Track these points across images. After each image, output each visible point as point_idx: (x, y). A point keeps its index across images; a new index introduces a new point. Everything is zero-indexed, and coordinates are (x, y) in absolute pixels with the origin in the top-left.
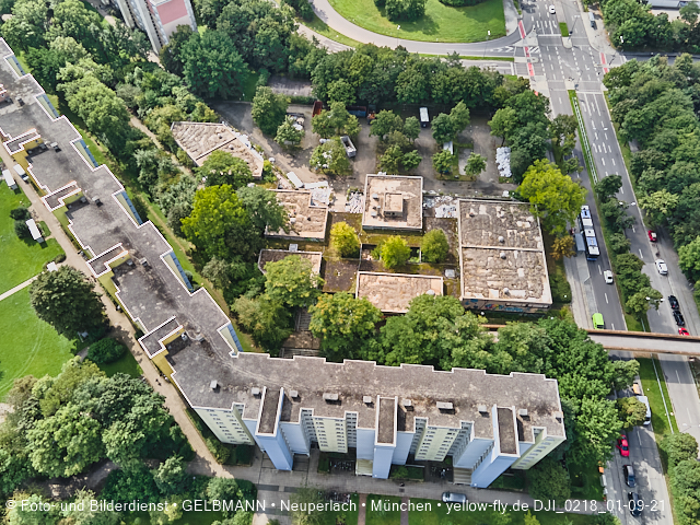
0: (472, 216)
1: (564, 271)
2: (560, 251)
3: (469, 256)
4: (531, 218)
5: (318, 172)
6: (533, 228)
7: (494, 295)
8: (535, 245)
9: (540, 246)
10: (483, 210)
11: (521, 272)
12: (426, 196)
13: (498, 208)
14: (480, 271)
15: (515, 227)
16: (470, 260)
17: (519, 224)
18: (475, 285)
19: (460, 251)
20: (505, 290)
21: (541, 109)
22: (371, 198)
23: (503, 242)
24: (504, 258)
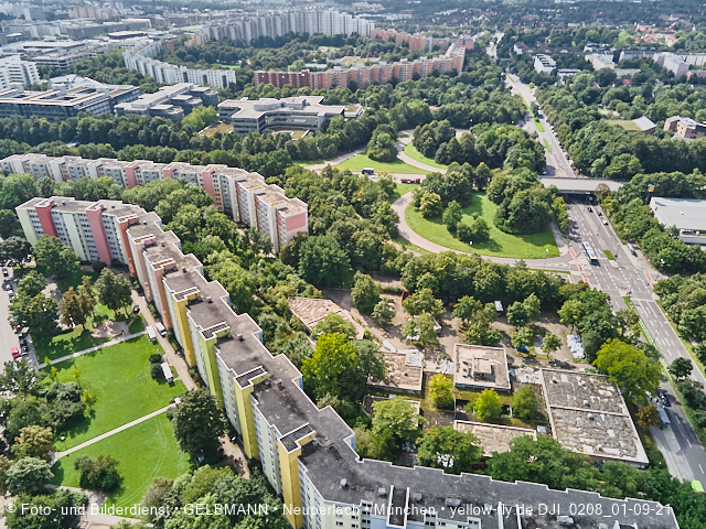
0: (555, 382)
1: (653, 441)
2: (645, 420)
3: (558, 415)
4: (612, 388)
5: (408, 343)
6: (615, 395)
7: (589, 451)
8: (620, 410)
9: (625, 411)
10: (564, 378)
11: (611, 433)
12: (510, 366)
13: (579, 378)
14: (571, 428)
15: (597, 394)
16: (559, 418)
17: (601, 392)
18: (568, 440)
19: (549, 410)
20: (599, 446)
21: (602, 302)
22: (460, 362)
23: (588, 406)
24: (592, 419)
